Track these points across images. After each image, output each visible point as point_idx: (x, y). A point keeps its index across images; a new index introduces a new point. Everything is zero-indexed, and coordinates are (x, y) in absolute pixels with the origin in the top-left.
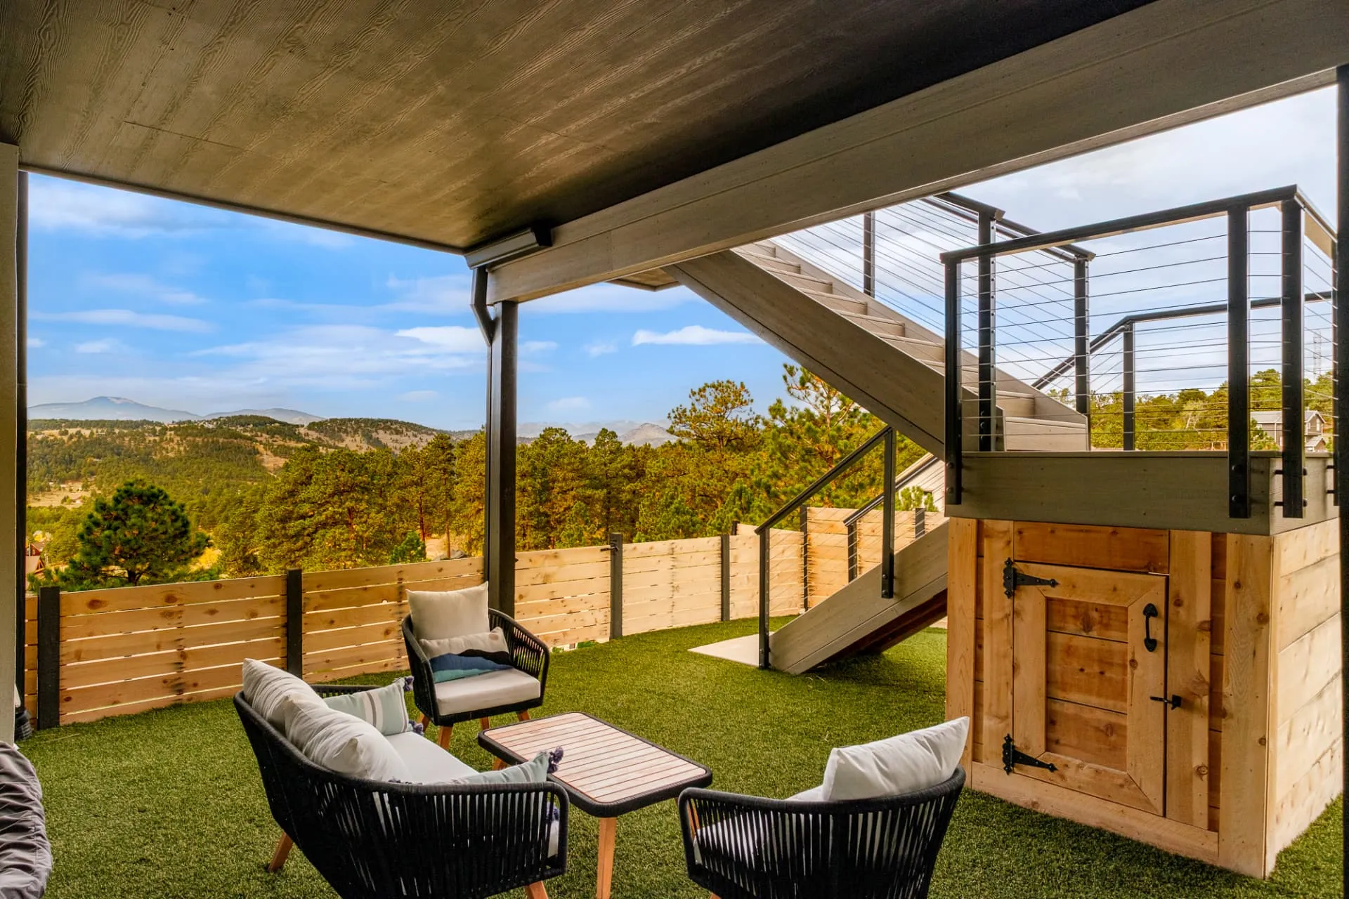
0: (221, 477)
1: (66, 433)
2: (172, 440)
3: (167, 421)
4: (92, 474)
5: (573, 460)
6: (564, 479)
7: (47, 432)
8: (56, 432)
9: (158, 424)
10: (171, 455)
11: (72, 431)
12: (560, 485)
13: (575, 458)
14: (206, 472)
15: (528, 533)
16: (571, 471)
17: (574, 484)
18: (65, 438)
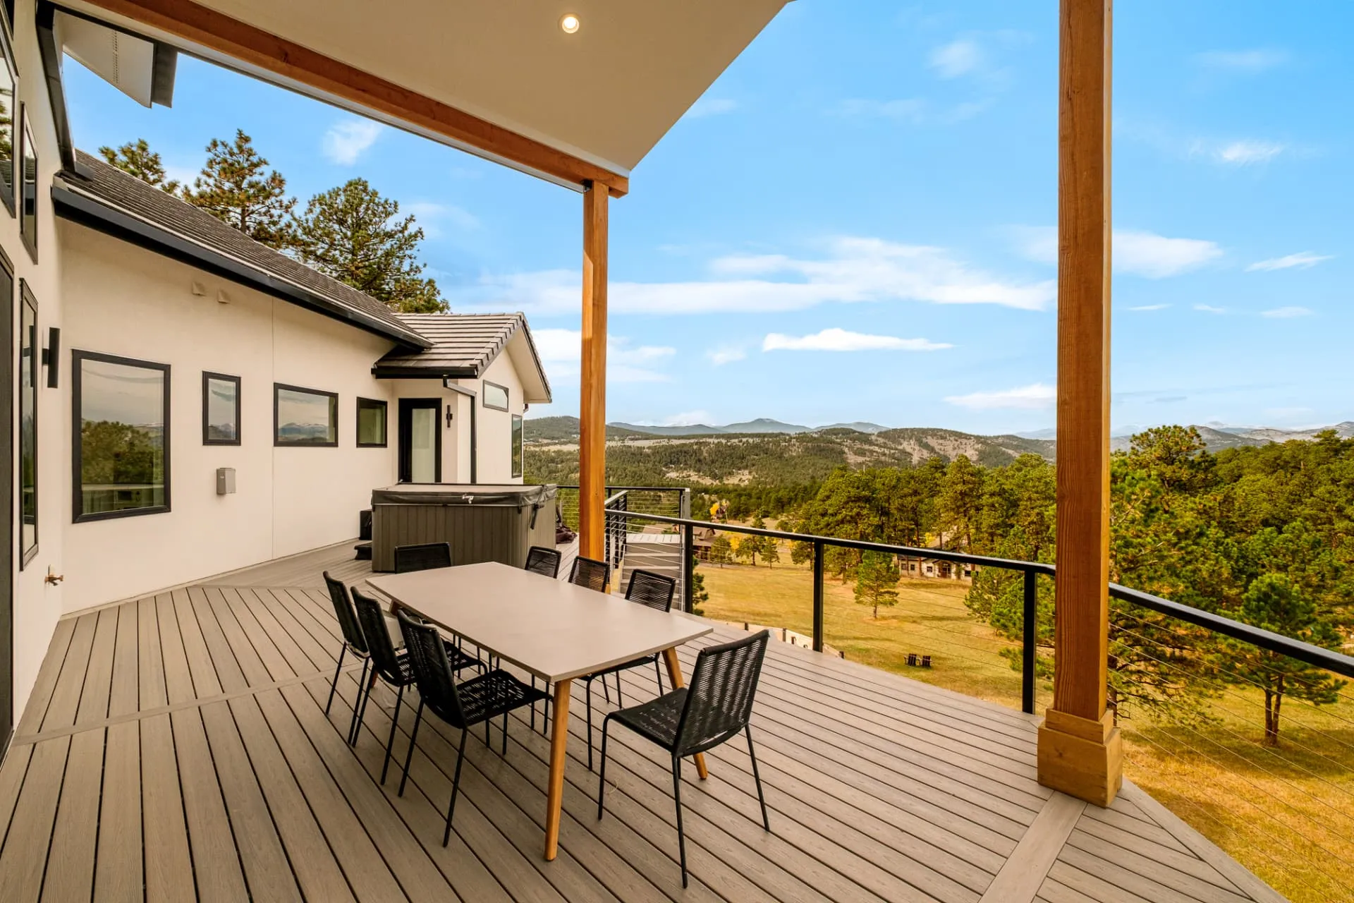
0: (822, 468)
1: (741, 441)
2: (794, 445)
3: (792, 433)
4: (753, 465)
5: (1037, 484)
6: (1030, 499)
7: (733, 441)
8: (736, 440)
9: (788, 435)
10: (794, 454)
11: (744, 440)
12: (1025, 503)
13: (1040, 482)
14: (813, 465)
15: (995, 538)
16: (1037, 492)
17: (1038, 503)
18: (741, 444)
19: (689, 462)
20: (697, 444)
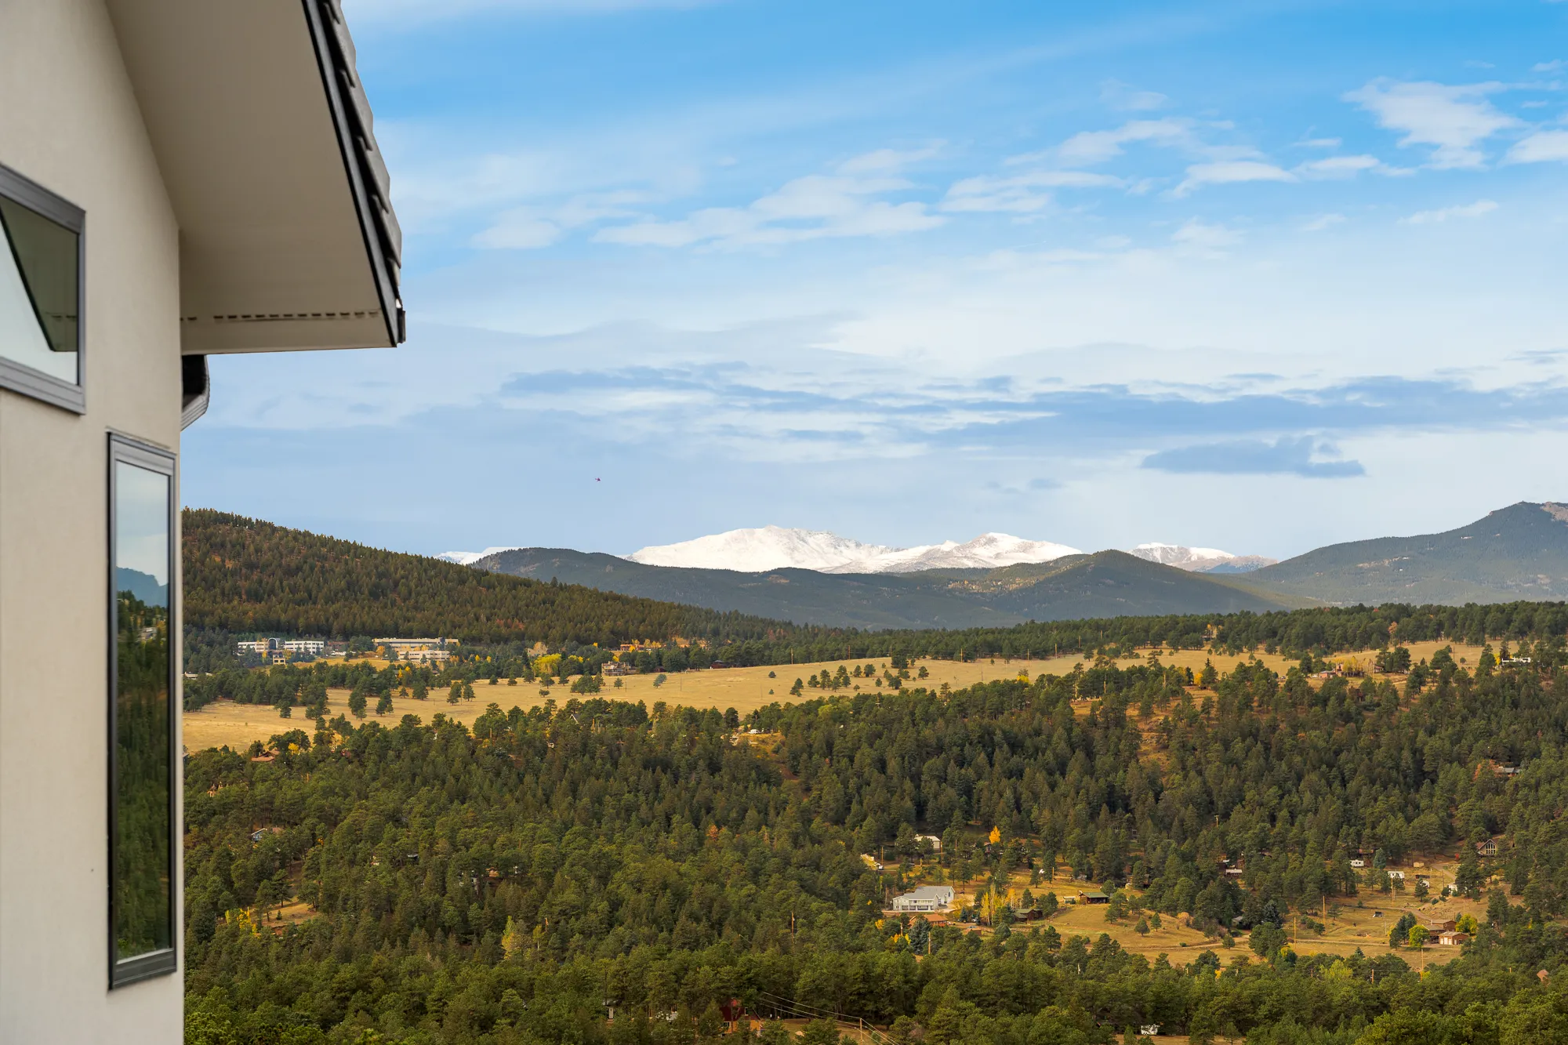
19: (1042, 816)
20: (1093, 684)
